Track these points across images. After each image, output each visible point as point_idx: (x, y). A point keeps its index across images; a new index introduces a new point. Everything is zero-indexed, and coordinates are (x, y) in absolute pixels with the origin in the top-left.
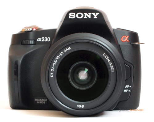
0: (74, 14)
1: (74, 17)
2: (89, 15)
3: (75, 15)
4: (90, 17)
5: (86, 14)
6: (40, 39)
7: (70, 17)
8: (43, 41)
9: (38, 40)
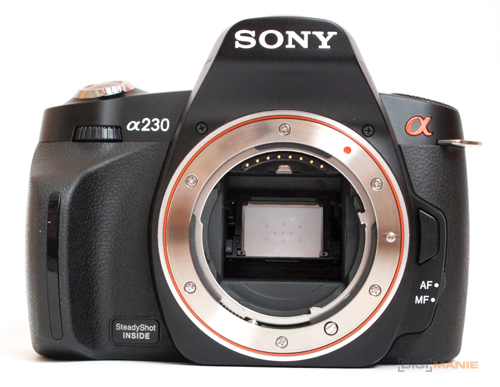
5: (292, 35)
6: (137, 124)
7: (238, 45)
8: (144, 129)
9: (128, 128)
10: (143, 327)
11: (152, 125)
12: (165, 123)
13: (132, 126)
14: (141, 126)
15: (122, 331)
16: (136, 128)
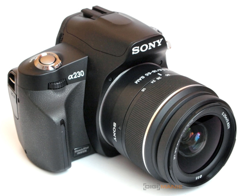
0: (138, 47)
1: (138, 51)
2: (153, 44)
3: (139, 49)
4: (154, 46)
5: (150, 44)
6: (72, 76)
7: (133, 53)
8: (75, 77)
9: (69, 79)
10: (84, 148)
11: (78, 75)
12: (82, 73)
13: (70, 77)
14: (73, 76)
15: (77, 153)
16: (72, 78)
